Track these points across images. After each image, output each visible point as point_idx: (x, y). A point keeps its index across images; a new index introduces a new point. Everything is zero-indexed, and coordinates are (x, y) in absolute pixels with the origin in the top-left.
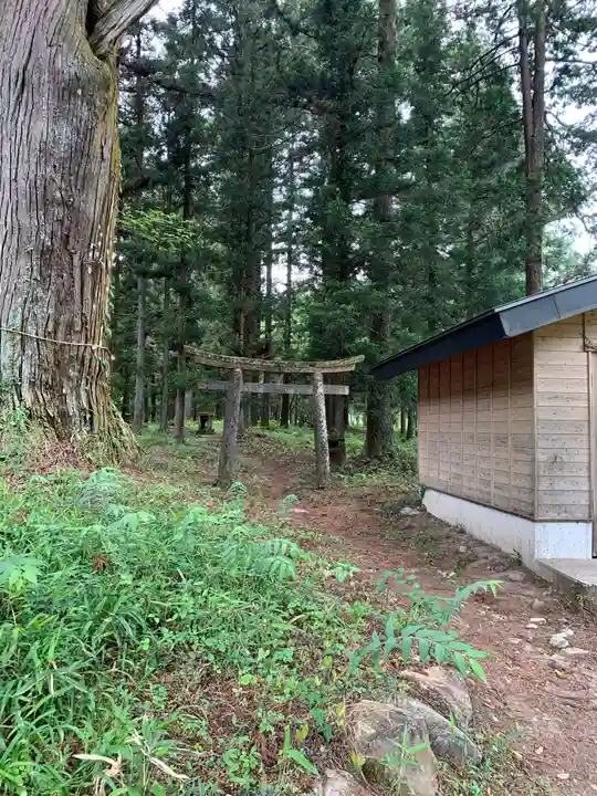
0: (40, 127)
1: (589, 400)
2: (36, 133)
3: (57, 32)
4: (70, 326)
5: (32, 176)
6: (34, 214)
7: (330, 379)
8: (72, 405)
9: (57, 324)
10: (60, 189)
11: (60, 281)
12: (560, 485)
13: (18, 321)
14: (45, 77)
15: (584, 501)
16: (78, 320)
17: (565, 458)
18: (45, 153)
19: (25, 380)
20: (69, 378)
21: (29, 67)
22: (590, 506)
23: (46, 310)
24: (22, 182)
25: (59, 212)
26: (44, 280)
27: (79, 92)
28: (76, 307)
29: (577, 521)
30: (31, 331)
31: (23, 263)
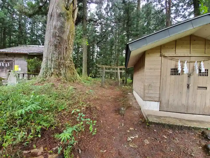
0: (54, 23)
1: (161, 70)
2: (54, 24)
3: (57, 5)
4: (61, 58)
5: (53, 32)
6: (53, 38)
7: (121, 69)
8: (62, 72)
9: (58, 58)
10: (58, 34)
11: (59, 50)
12: (151, 92)
13: (51, 58)
14: (55, 14)
15: (158, 96)
16: (63, 57)
17: (153, 85)
18: (55, 27)
19: (52, 67)
20: (61, 67)
21: (53, 13)
22: (160, 98)
23: (56, 55)
24: (51, 33)
25: (58, 38)
26: (56, 50)
27: (61, 16)
28: (62, 55)
29: (155, 101)
30: (53, 59)
31: (52, 47)
